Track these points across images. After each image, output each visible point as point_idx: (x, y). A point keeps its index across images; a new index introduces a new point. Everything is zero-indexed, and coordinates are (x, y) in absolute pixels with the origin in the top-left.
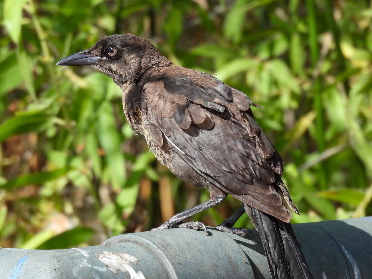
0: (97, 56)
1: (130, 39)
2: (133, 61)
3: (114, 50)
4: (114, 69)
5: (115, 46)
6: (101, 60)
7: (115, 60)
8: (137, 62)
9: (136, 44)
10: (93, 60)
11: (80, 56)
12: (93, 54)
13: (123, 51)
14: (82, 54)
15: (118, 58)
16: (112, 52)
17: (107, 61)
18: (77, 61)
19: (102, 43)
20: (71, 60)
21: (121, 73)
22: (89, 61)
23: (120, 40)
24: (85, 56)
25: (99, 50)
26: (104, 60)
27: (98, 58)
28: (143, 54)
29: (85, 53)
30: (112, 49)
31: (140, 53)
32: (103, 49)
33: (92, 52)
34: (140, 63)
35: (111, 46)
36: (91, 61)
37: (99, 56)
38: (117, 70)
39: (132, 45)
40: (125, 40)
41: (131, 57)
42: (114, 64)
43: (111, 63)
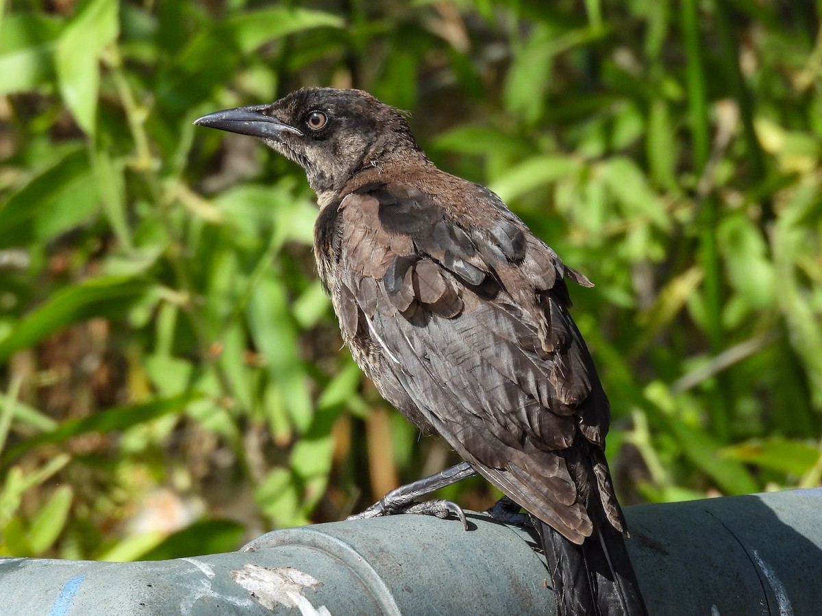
0: (282, 122)
1: (358, 103)
2: (352, 149)
3: (321, 117)
4: (311, 158)
5: (325, 110)
6: (288, 134)
7: (316, 139)
8: (359, 152)
9: (368, 116)
10: (273, 130)
11: (247, 115)
12: (275, 116)
13: (338, 124)
14: (253, 111)
15: (321, 138)
16: (316, 121)
17: (300, 137)
18: (239, 124)
19: (297, 98)
20: (226, 120)
21: (324, 168)
22: (264, 130)
23: (338, 101)
24: (258, 117)
25: (287, 110)
26: (295, 134)
27: (283, 127)
28: (375, 138)
29: (260, 112)
30: (315, 115)
31: (370, 135)
32: (296, 111)
33: (274, 113)
34: (366, 153)
35: (317, 108)
36: (268, 130)
37: (287, 124)
38: (316, 161)
39: (359, 116)
40: (348, 102)
41: (350, 140)
42: (312, 147)
43: (307, 144)
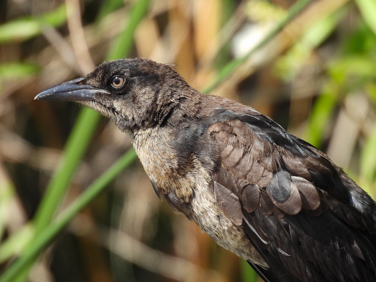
0: (95, 88)
1: (144, 65)
2: (146, 97)
3: (121, 79)
4: (118, 109)
5: (123, 74)
6: (100, 95)
7: (120, 94)
8: (151, 98)
9: (153, 73)
10: (89, 94)
11: (70, 87)
12: (89, 84)
13: (133, 81)
14: (73, 84)
15: (123, 93)
16: (118, 82)
17: (108, 95)
18: (65, 94)
19: (103, 69)
20: (56, 92)
21: (127, 114)
22: (83, 95)
23: (130, 66)
24: (77, 87)
25: (97, 79)
26: (105, 94)
27: (96, 91)
28: (160, 87)
29: (78, 83)
30: (116, 78)
31: (157, 85)
32: (103, 78)
33: (88, 82)
34: (156, 100)
35: (116, 73)
36: (86, 95)
37: (98, 88)
38: (121, 110)
39: (146, 74)
40: (137, 66)
41: (143, 91)
42: (118, 101)
43: (114, 99)
